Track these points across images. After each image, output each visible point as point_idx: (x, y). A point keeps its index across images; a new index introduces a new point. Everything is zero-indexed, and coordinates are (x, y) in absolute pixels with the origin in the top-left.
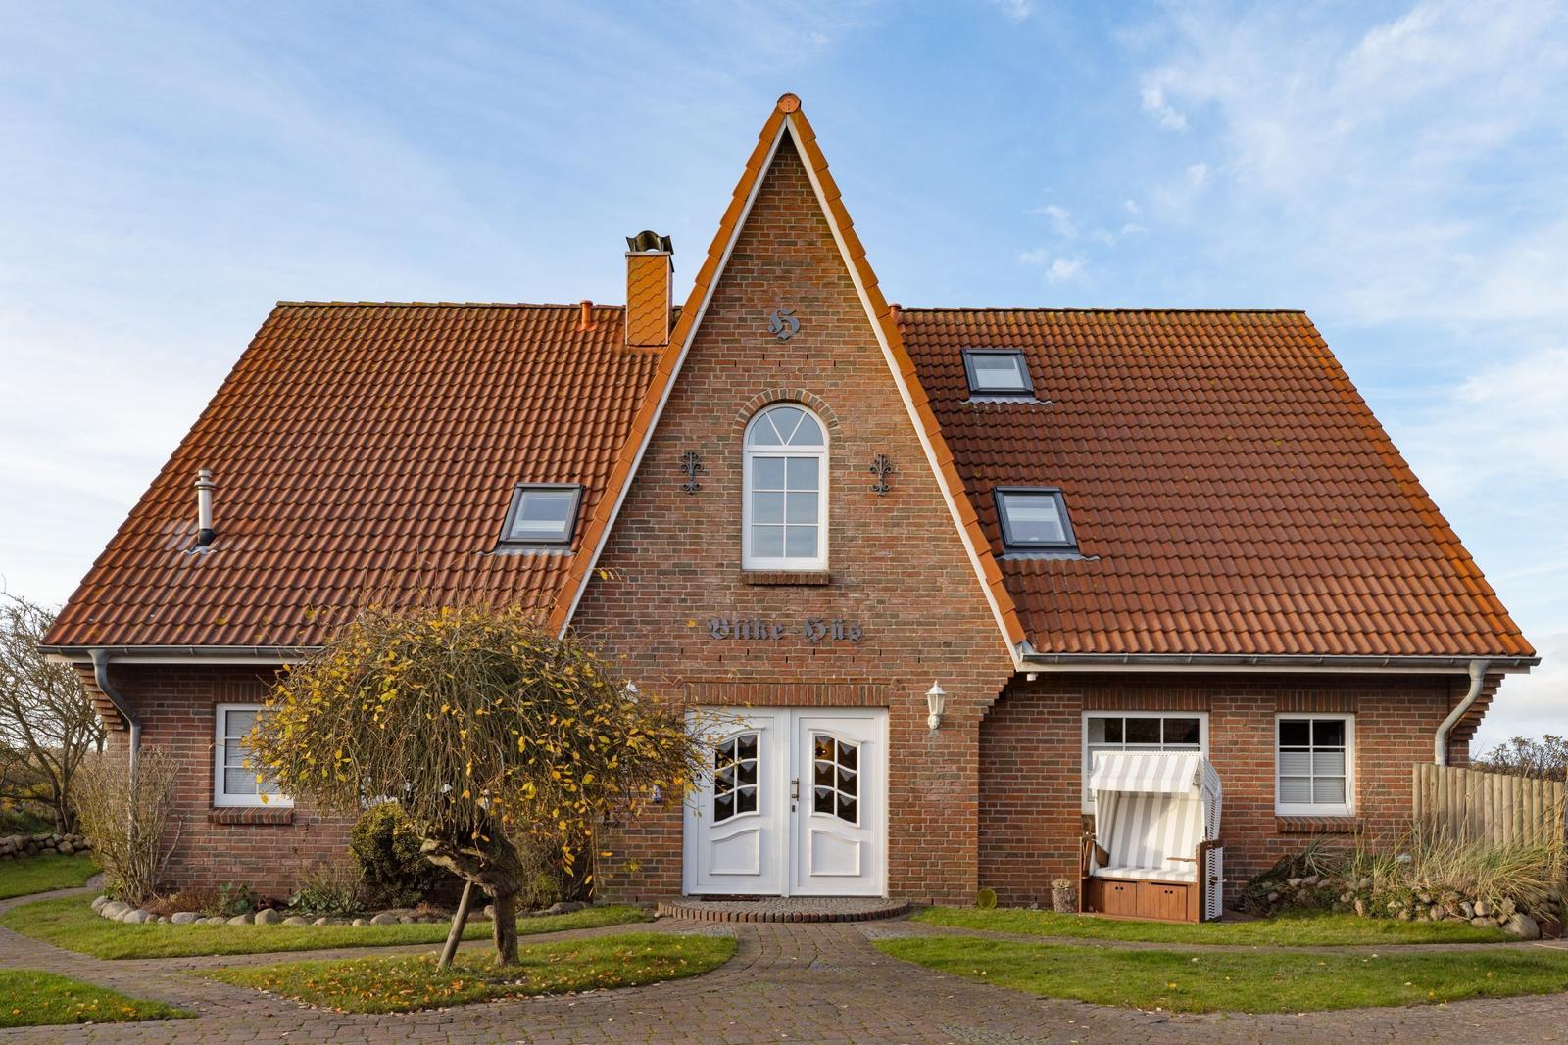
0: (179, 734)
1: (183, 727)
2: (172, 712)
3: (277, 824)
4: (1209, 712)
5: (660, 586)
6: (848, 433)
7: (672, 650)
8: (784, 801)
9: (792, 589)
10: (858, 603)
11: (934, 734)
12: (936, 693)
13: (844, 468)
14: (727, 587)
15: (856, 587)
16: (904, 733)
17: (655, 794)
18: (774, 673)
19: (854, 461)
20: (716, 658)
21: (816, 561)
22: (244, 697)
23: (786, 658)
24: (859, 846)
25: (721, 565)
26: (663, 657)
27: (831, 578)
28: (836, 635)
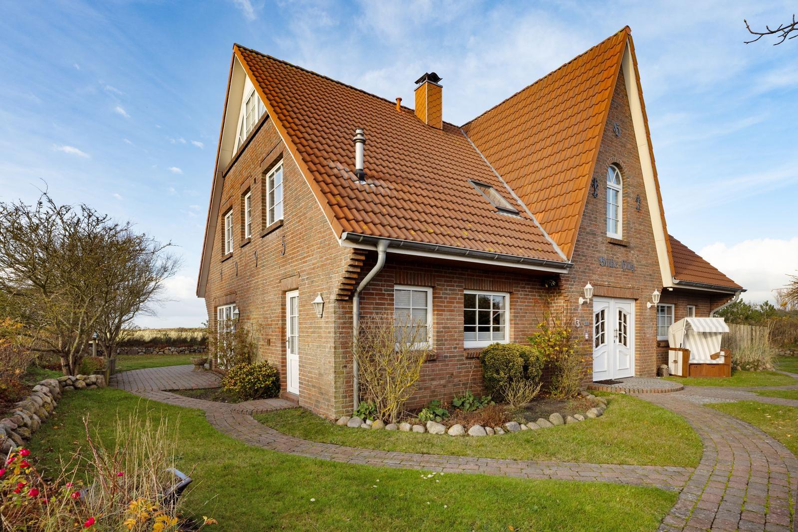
0: (377, 304)
1: (379, 299)
2: (373, 289)
4: (675, 304)
5: (587, 240)
6: (631, 183)
7: (590, 270)
8: (612, 339)
9: (619, 247)
10: (633, 256)
11: (648, 310)
12: (657, 293)
13: (630, 197)
14: (603, 243)
15: (632, 249)
16: (642, 309)
17: (587, 336)
18: (615, 283)
19: (632, 195)
20: (601, 275)
21: (619, 236)
22: (411, 281)
23: (617, 277)
24: (628, 356)
25: (602, 233)
26: (588, 273)
27: (629, 243)
28: (629, 268)
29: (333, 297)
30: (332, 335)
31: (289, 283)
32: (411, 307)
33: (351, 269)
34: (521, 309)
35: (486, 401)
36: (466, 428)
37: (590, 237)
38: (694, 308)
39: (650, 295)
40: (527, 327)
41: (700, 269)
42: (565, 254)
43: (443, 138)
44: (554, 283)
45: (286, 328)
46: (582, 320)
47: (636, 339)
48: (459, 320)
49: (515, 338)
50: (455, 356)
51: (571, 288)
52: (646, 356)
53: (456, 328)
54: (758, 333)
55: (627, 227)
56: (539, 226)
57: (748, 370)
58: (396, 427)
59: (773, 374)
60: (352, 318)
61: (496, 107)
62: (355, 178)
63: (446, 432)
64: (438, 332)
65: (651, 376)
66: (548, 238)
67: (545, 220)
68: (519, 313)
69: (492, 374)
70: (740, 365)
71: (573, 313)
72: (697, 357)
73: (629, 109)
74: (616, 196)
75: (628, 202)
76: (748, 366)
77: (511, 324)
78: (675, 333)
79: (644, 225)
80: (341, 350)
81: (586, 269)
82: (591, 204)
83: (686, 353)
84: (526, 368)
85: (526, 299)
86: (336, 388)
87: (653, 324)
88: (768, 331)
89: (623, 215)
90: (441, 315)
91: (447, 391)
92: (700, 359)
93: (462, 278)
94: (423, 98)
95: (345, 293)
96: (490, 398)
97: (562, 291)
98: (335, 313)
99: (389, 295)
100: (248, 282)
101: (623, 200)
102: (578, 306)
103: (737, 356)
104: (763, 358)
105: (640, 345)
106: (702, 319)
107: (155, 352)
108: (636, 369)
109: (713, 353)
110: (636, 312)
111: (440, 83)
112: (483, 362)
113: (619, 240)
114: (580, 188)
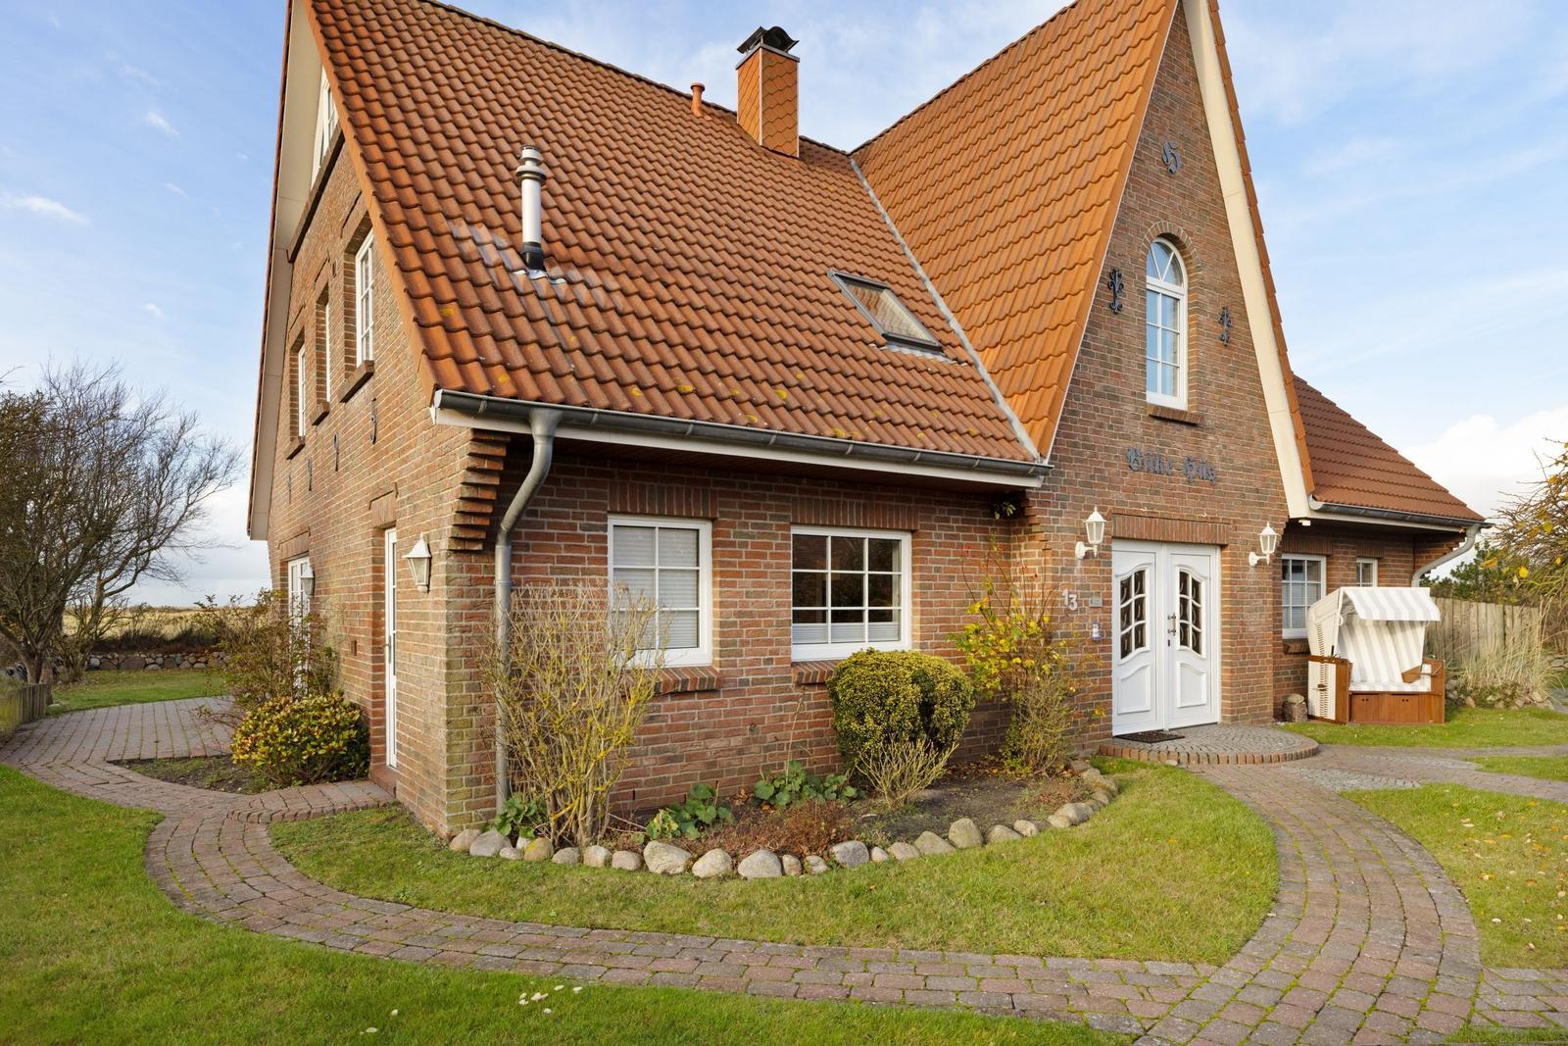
0: (561, 560)
1: (568, 548)
2: (551, 526)
3: (699, 692)
4: (1328, 556)
5: (1096, 409)
6: (1206, 281)
7: (1103, 479)
8: (1164, 636)
9: (1177, 426)
10: (1213, 446)
11: (1252, 571)
12: (1270, 534)
13: (1205, 313)
14: (1137, 418)
15: (1212, 431)
16: (1237, 569)
17: (1095, 633)
18: (1166, 508)
19: (1210, 309)
20: (1132, 490)
21: (1179, 401)
22: (652, 506)
23: (1174, 495)
24: (1204, 676)
25: (1134, 394)
26: (1097, 485)
27: (1202, 418)
28: (1202, 475)
29: (444, 544)
30: (443, 634)
31: (385, 508)
32: (657, 567)
33: (474, 479)
34: (938, 570)
35: (835, 787)
36: (736, 858)
37: (1103, 404)
38: (1375, 564)
39: (1256, 537)
40: (953, 612)
41: (1387, 477)
42: (1034, 443)
43: (796, 176)
44: (1011, 510)
45: (384, 615)
46: (1083, 595)
47: (1223, 637)
48: (780, 597)
49: (922, 638)
50: (768, 681)
51: (1055, 521)
52: (1248, 677)
53: (770, 614)
54: (1517, 621)
55: (1198, 381)
56: (987, 377)
57: (1492, 706)
58: (577, 855)
59: (1546, 715)
60: (492, 593)
61: (923, 108)
62: (517, 262)
63: (689, 869)
64: (722, 625)
65: (1259, 722)
66: (1005, 407)
67: (1000, 365)
68: (933, 578)
69: (849, 723)
70: (1474, 694)
71: (1061, 579)
72: (1371, 678)
73: (1203, 113)
74: (1175, 309)
75: (1198, 325)
76: (1490, 698)
77: (914, 604)
78: (1321, 623)
79: (1239, 377)
80: (463, 670)
81: (1092, 477)
82: (1106, 328)
83: (1343, 667)
84: (926, 708)
85: (952, 545)
86: (450, 760)
87: (1265, 603)
88: (1541, 617)
89: (1189, 354)
90: (733, 584)
91: (746, 762)
92: (1378, 681)
93: (787, 499)
94: (752, 85)
95: (471, 535)
96: (843, 779)
97: (1035, 529)
98: (448, 581)
99: (593, 538)
100: (326, 506)
101: (1190, 320)
102: (1073, 563)
103: (1468, 675)
104: (1527, 679)
105: (1231, 650)
106: (1393, 591)
107: (186, 664)
108: (1223, 705)
109: (1408, 667)
110: (1223, 576)
111: (793, 52)
112: (834, 695)
113: (1177, 411)
114: (1074, 292)
